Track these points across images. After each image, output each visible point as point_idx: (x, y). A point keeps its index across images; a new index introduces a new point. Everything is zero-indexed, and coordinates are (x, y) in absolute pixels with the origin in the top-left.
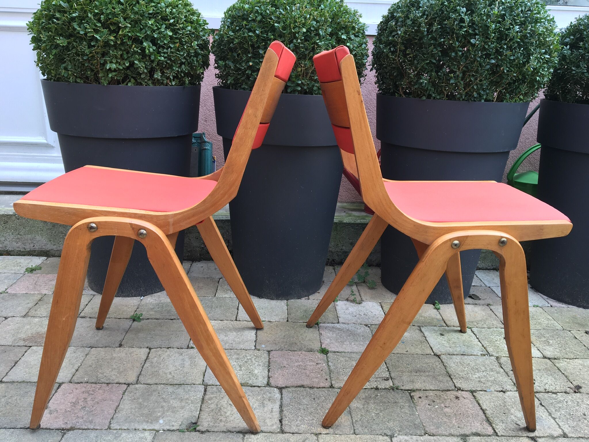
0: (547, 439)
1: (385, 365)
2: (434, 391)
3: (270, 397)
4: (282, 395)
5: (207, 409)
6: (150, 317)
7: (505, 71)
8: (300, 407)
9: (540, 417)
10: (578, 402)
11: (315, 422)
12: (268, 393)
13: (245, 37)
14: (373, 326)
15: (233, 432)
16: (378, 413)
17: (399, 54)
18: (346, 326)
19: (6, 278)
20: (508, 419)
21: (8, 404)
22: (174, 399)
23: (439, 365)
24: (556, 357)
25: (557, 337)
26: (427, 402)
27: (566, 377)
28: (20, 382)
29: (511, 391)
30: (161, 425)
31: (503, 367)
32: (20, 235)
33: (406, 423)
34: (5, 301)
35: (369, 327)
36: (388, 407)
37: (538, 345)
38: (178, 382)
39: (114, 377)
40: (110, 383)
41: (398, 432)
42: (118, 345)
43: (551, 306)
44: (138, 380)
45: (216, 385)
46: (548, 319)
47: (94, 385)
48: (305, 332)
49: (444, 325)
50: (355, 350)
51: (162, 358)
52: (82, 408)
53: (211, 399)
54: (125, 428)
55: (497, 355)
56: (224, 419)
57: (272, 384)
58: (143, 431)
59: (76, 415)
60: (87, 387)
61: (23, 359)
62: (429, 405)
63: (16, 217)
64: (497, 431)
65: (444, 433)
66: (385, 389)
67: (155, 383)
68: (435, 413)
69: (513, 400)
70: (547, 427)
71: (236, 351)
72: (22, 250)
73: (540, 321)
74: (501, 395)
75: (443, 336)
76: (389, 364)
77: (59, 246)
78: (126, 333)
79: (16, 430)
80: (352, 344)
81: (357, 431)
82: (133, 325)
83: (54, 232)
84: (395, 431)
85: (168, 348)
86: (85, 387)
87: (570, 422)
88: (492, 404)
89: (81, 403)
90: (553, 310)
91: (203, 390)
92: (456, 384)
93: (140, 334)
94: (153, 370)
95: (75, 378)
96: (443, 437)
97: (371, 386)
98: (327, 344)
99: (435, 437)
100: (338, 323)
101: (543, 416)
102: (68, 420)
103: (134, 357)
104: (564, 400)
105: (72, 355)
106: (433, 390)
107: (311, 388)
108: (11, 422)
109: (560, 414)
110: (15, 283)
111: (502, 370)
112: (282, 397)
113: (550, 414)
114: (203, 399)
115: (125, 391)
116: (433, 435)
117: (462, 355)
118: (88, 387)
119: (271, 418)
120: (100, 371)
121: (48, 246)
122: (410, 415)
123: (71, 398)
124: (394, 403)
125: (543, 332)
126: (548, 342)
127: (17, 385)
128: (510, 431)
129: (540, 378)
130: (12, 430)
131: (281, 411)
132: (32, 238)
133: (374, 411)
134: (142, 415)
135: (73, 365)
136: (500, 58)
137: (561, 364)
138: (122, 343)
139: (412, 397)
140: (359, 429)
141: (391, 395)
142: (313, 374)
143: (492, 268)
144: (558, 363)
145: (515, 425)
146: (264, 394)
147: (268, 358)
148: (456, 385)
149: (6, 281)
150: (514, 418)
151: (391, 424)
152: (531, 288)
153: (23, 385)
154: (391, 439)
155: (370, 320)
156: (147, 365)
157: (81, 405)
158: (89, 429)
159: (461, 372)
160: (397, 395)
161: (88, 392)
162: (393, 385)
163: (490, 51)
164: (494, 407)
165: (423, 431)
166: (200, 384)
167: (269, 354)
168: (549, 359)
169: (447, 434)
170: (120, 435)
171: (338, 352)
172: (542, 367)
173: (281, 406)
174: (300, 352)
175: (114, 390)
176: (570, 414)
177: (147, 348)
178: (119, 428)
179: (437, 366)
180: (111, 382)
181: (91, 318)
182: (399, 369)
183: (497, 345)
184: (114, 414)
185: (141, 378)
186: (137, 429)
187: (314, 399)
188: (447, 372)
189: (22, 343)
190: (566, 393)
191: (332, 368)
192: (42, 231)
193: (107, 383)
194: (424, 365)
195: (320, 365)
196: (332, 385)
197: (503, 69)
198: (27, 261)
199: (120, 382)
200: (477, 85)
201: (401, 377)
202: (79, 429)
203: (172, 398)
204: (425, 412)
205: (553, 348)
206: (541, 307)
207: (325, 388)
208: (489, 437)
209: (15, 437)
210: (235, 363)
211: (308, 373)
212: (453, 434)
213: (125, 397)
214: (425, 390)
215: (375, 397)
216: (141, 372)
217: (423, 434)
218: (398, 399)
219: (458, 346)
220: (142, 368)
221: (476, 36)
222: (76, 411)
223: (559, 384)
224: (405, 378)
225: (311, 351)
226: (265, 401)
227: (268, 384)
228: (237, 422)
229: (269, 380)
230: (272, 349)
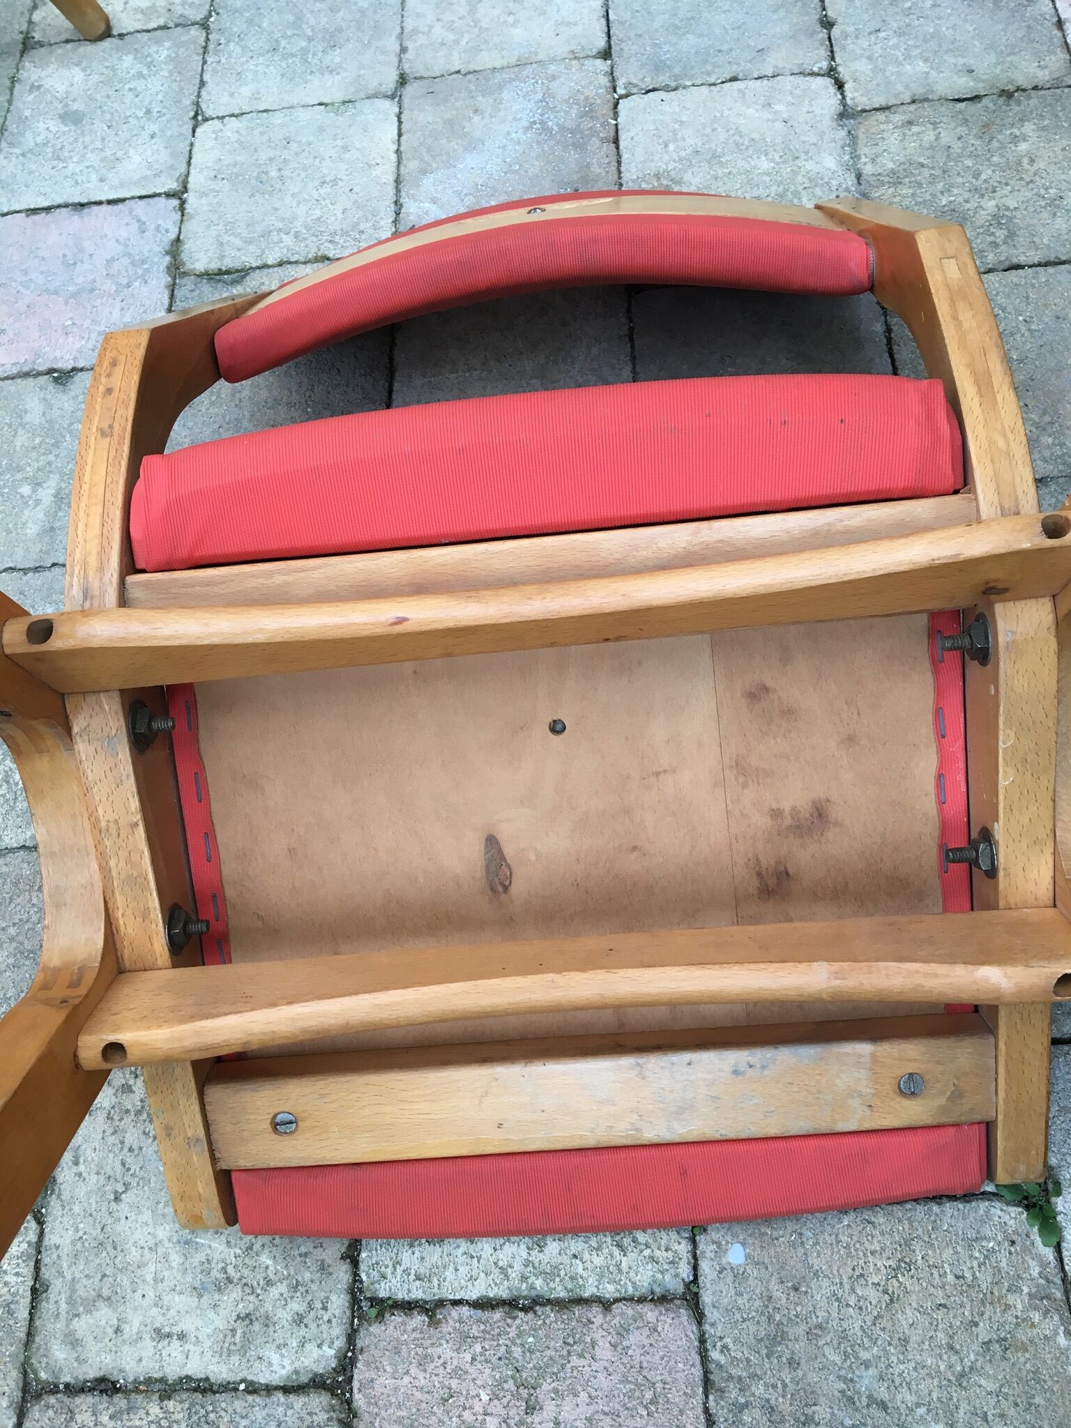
3: (268, 1322)
4: (287, 1390)
12: (297, 1306)
57: (375, 1329)
112: (269, 1390)
119: (118, 1330)
131: (166, 1389)
146: (295, 1288)
147: (609, 1291)
167: (662, 1299)
173: (204, 1388)
226: (236, 1293)
227: (375, 1301)
228: (113, 1164)
229: (408, 1307)
230: (711, 1314)
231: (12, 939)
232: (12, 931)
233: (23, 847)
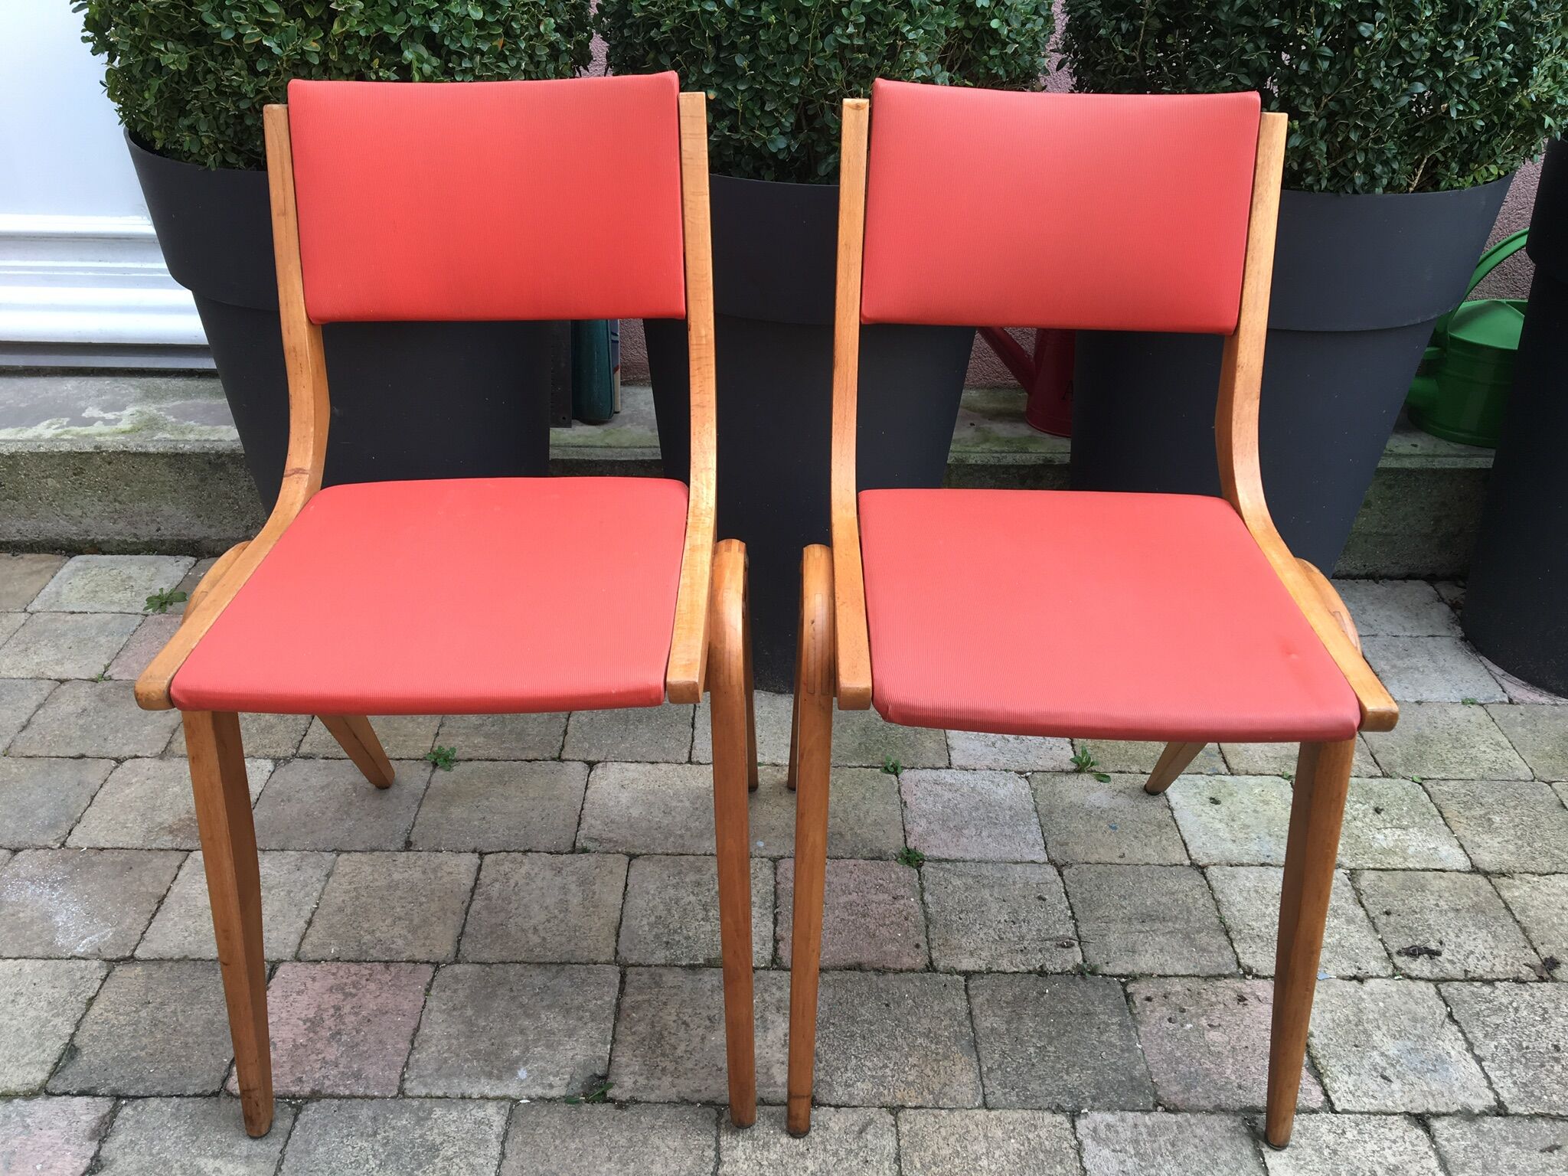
0: (1454, 1120)
1: (1065, 899)
2: (1186, 980)
3: (780, 1000)
5: (629, 1038)
6: (474, 754)
7: (1454, 114)
8: (853, 1028)
9: (1445, 1056)
10: (1544, 1009)
11: (890, 1073)
12: (774, 990)
13: (693, 14)
14: (1038, 776)
15: (694, 1104)
16: (1044, 1047)
17: (1145, 43)
18: (968, 776)
19: (102, 629)
20: (1364, 1062)
21: (155, 1025)
22: (549, 1007)
23: (1203, 901)
24: (1504, 870)
25: (1512, 804)
26: (1165, 1011)
27: (1524, 930)
28: (178, 961)
29: (1378, 977)
30: (524, 1085)
31: (1364, 902)
32: (120, 503)
33: (1111, 1075)
34: (109, 706)
35: (1027, 778)
36: (1069, 1028)
37: (1462, 830)
38: (555, 958)
39: (400, 942)
40: (392, 962)
41: (1090, 1102)
42: (401, 844)
43: (1511, 701)
44: (458, 950)
45: (650, 966)
46: (1498, 744)
47: (354, 968)
48: (864, 798)
49: (1223, 768)
50: (991, 855)
51: (512, 882)
52: (333, 1036)
53: (636, 1007)
54: (440, 1093)
55: (1353, 865)
56: (671, 1067)
57: (784, 961)
58: (482, 1101)
59: (320, 1056)
60: (339, 975)
61: (175, 889)
62: (1170, 1020)
63: (103, 459)
64: (1333, 1098)
65: (1202, 1103)
66: (1062, 973)
67: (501, 959)
68: (1183, 1045)
69: (1381, 1004)
70: (1457, 1084)
71: (691, 858)
72: (129, 540)
73: (1473, 751)
74: (1353, 990)
75: (1217, 806)
76: (1075, 896)
77: (224, 530)
78: (419, 806)
79: (185, 1100)
80: (984, 834)
81: (991, 1099)
82: (434, 779)
83: (205, 494)
84: (1084, 1099)
85: (525, 852)
86: (334, 974)
87: (1519, 1070)
88: (1328, 1016)
89: (329, 1023)
90: (1513, 713)
91: (617, 982)
92: (1241, 956)
93: (452, 809)
94: (493, 921)
95: (307, 947)
96: (1199, 1116)
97: (1030, 965)
98: (921, 835)
99: (1179, 1118)
100: (949, 767)
101: (1453, 1053)
102: (304, 1072)
103: (445, 880)
104: (1511, 1004)
105: (293, 877)
106: (1183, 976)
107: (881, 971)
108: (172, 1078)
109: (1496, 1047)
110: (126, 645)
111: (1361, 913)
113: (1470, 1047)
114: (618, 1006)
115: (430, 984)
116: (1175, 1110)
117: (1262, 865)
118: (341, 973)
120: (366, 926)
121: (195, 529)
122: (1122, 1050)
123: (303, 1006)
124: (1083, 1015)
125: (1478, 787)
126: (1489, 819)
127: (171, 968)
128: (1365, 1099)
129: (1457, 936)
130: (176, 1100)
132: (151, 510)
133: (1034, 1040)
134: (476, 1054)
135: (298, 906)
136: (1440, 75)
137: (1517, 891)
138: (412, 839)
139: (1128, 997)
140: (997, 1093)
141: (1077, 991)
142: (883, 930)
143: (1363, 573)
144: (1508, 888)
145: (1379, 1079)
146: (766, 991)
147: (772, 882)
148: (1242, 961)
149: (103, 640)
150: (1378, 1059)
151: (1073, 1079)
152: (1462, 639)
153: (187, 968)
154: (1073, 1122)
155: (1029, 756)
156: (477, 905)
157: (330, 1028)
158: (355, 1097)
159: (1256, 920)
160: (1090, 992)
161: (340, 988)
162: (1085, 961)
163: (1413, 58)
164: (1331, 1025)
165: (1151, 1099)
166: (608, 963)
167: (776, 868)
168: (1486, 874)
169: (1210, 1107)
170: (430, 1114)
171: (947, 860)
172: (1465, 900)
174: (853, 862)
175: (404, 981)
176: (1520, 1047)
177: (474, 851)
178: (424, 1092)
179: (1195, 900)
180: (395, 958)
181: (327, 758)
182: (1099, 913)
183: (1356, 832)
184: (410, 1054)
185: (467, 946)
186: (466, 1095)
187: (887, 1005)
188: (1222, 920)
189: (167, 841)
190: (1517, 980)
191: (932, 910)
192: (175, 491)
193: (387, 962)
194: (1164, 900)
195: (902, 902)
196: (931, 962)
197: (1448, 108)
198: (148, 573)
199: (417, 958)
200: (1366, 151)
201: (1103, 936)
202: (332, 1096)
203: (544, 1003)
204: (1159, 1041)
205: (1500, 839)
206: (1482, 705)
207: (913, 970)
208: (1313, 1116)
209: (185, 1122)
210: (692, 898)
211: (872, 927)
212: (1223, 1106)
213: (432, 1004)
214: (1165, 976)
215: (1037, 999)
216: (464, 926)
217: (1151, 1107)
218: (1093, 1003)
219: (1254, 836)
220: (467, 914)
221: (1378, 14)
222: (318, 1046)
223: (1503, 953)
224: (1114, 939)
225: (879, 857)
226: (767, 1014)
227: (773, 961)
228: (703, 1073)
229: (776, 949)
230: (781, 853)
231: (563, 1141)
232: (558, 1142)
233: (503, 1143)
